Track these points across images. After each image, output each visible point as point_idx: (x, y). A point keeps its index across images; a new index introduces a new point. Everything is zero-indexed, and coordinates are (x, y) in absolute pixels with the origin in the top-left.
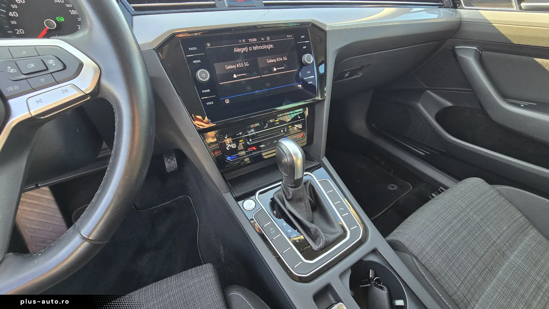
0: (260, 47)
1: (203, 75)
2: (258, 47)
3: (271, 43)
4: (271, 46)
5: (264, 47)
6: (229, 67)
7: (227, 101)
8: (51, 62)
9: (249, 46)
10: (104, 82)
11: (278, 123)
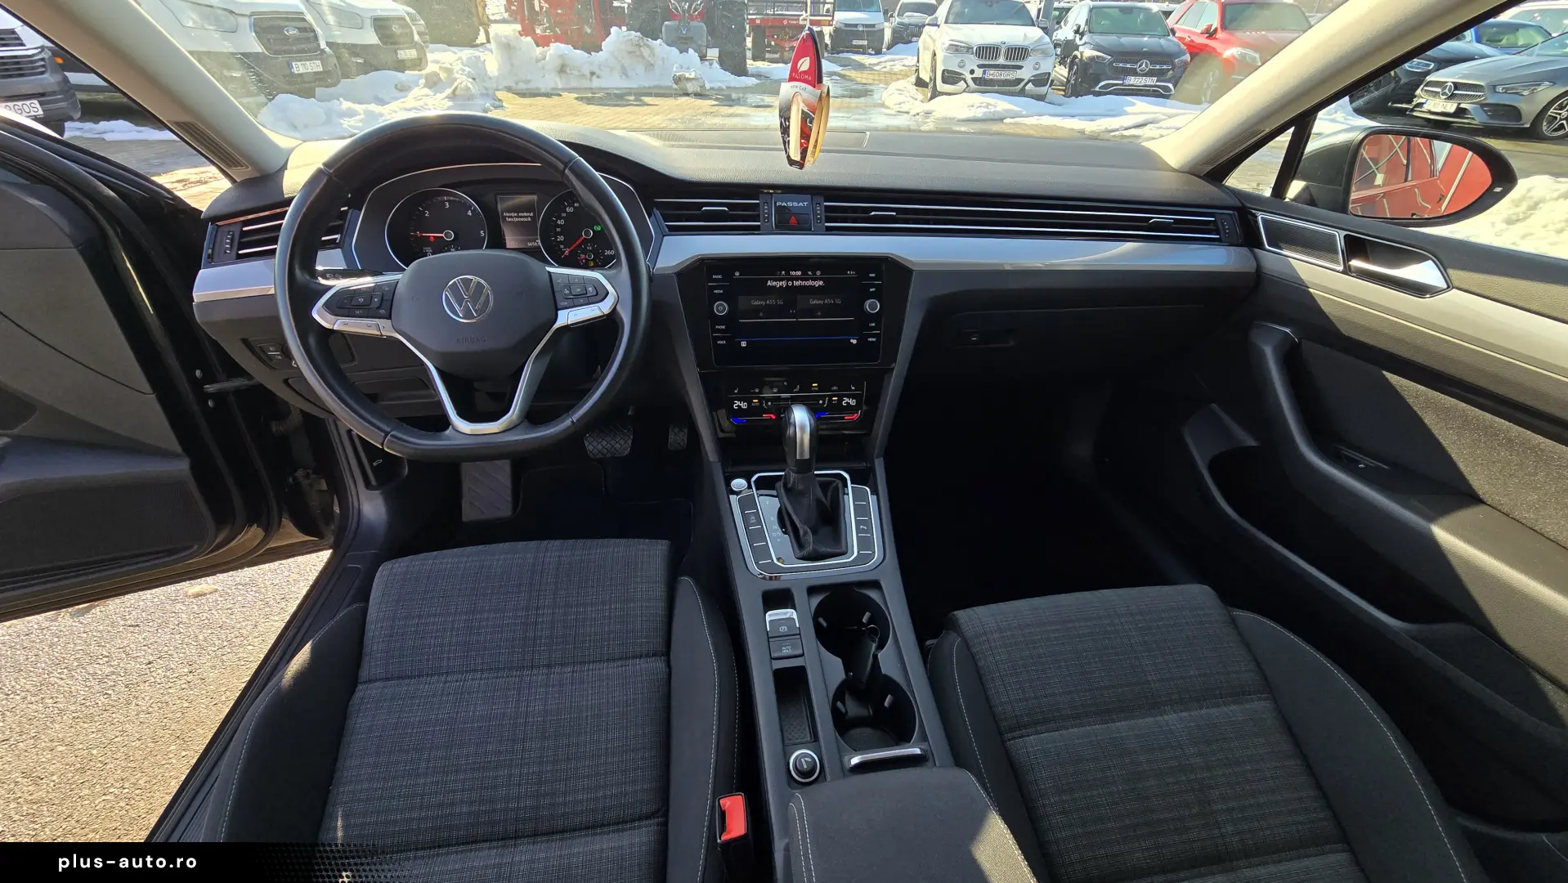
0: (803, 283)
1: (721, 308)
2: (801, 283)
3: (821, 279)
4: (821, 283)
5: (810, 283)
6: (756, 303)
7: (744, 344)
8: (590, 289)
9: (788, 280)
10: (618, 307)
11: (816, 389)
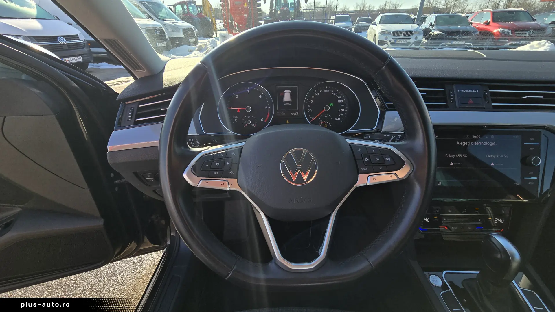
0: (482, 143)
2: (480, 143)
3: (494, 141)
4: (494, 144)
5: (486, 144)
6: (449, 156)
7: (439, 183)
8: (388, 159)
9: (471, 141)
11: (478, 211)
